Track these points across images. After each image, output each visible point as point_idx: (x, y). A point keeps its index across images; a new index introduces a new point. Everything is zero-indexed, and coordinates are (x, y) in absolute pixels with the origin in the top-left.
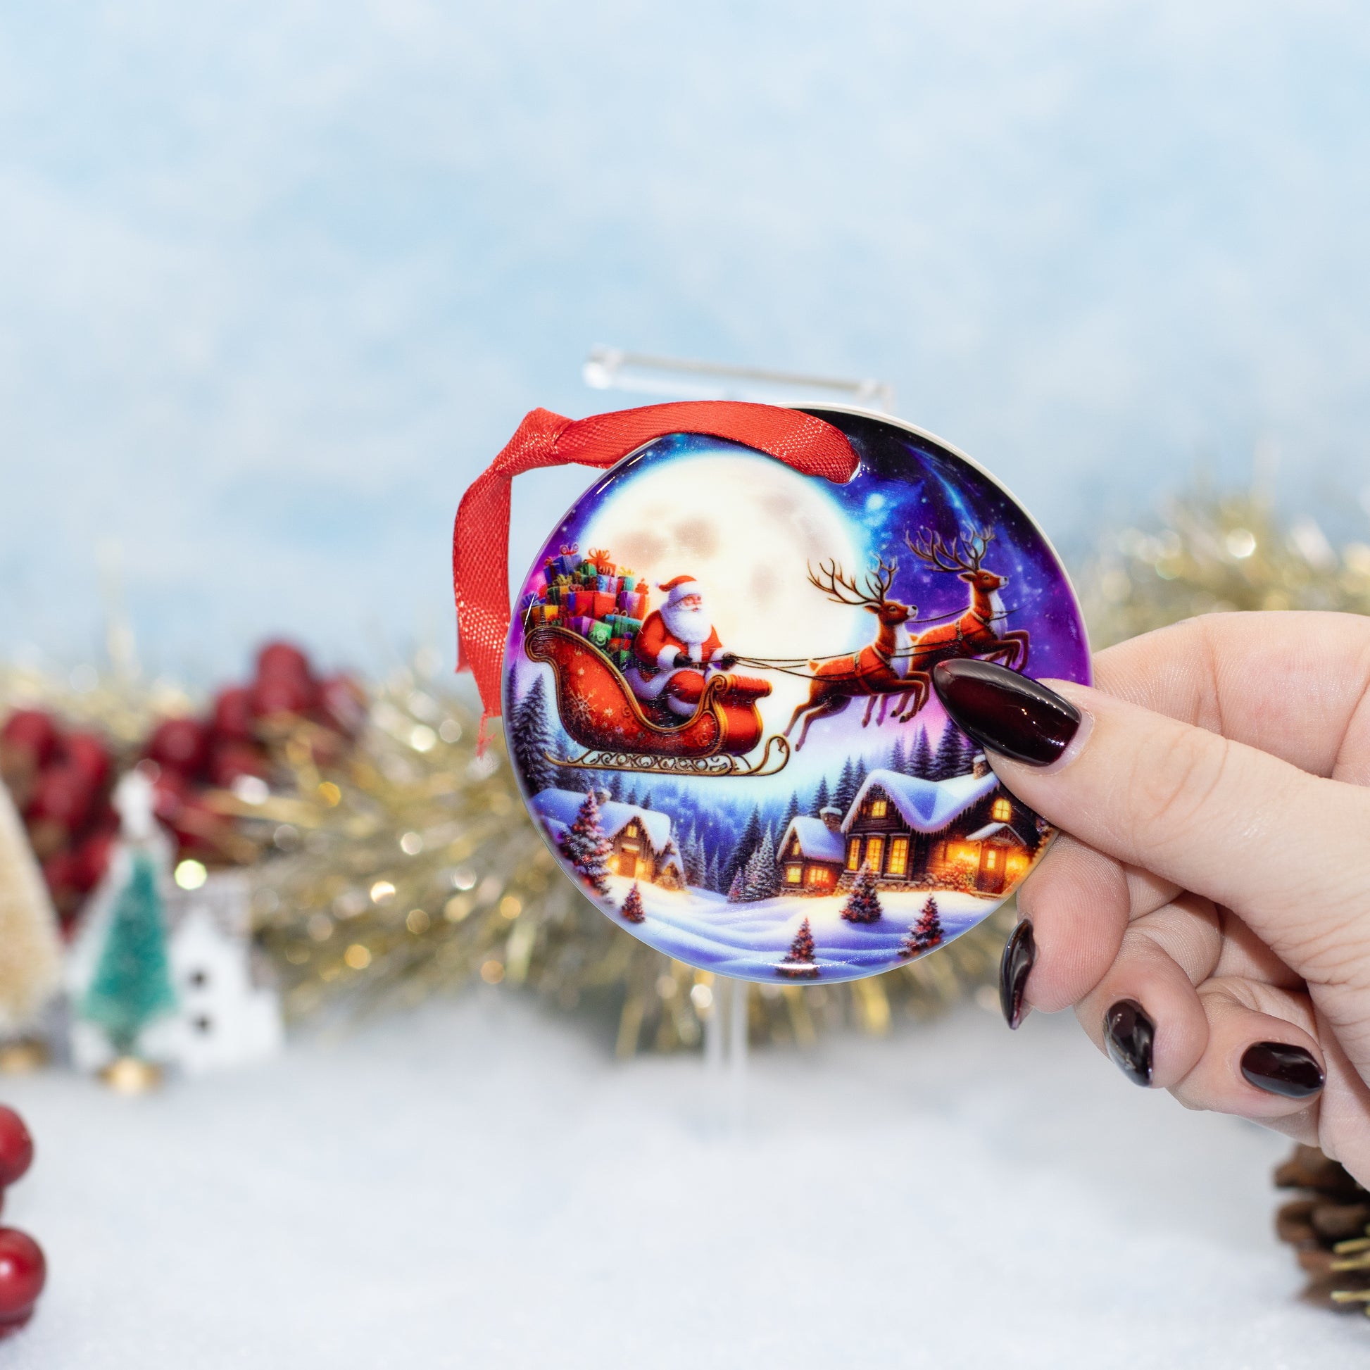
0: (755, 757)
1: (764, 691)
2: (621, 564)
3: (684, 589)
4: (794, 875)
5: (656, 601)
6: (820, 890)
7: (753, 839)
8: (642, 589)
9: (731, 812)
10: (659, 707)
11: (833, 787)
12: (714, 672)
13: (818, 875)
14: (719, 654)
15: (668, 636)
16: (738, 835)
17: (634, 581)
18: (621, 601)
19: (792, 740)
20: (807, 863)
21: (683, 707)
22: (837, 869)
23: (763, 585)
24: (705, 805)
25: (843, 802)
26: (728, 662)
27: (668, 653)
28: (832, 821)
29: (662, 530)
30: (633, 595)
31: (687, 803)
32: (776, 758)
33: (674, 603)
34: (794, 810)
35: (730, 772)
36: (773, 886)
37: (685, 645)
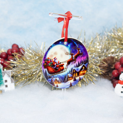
0: (64, 70)
1: (64, 65)
2: (50, 58)
3: (56, 58)
4: (69, 79)
5: (54, 60)
6: (71, 79)
7: (65, 77)
8: (52, 59)
9: (63, 75)
10: (56, 69)
11: (70, 71)
12: (59, 64)
13: (71, 78)
14: (59, 63)
15: (55, 63)
16: (64, 77)
17: (51, 59)
18: (51, 61)
19: (67, 68)
20: (70, 77)
21: (57, 68)
22: (72, 77)
23: (62, 56)
24: (61, 76)
25: (72, 72)
26: (60, 63)
27: (55, 64)
28: (71, 73)
29: (53, 54)
30: (52, 60)
31: (60, 76)
32: (66, 70)
33: (55, 60)
34: (68, 74)
35: (62, 72)
36: (68, 80)
37: (57, 63)
